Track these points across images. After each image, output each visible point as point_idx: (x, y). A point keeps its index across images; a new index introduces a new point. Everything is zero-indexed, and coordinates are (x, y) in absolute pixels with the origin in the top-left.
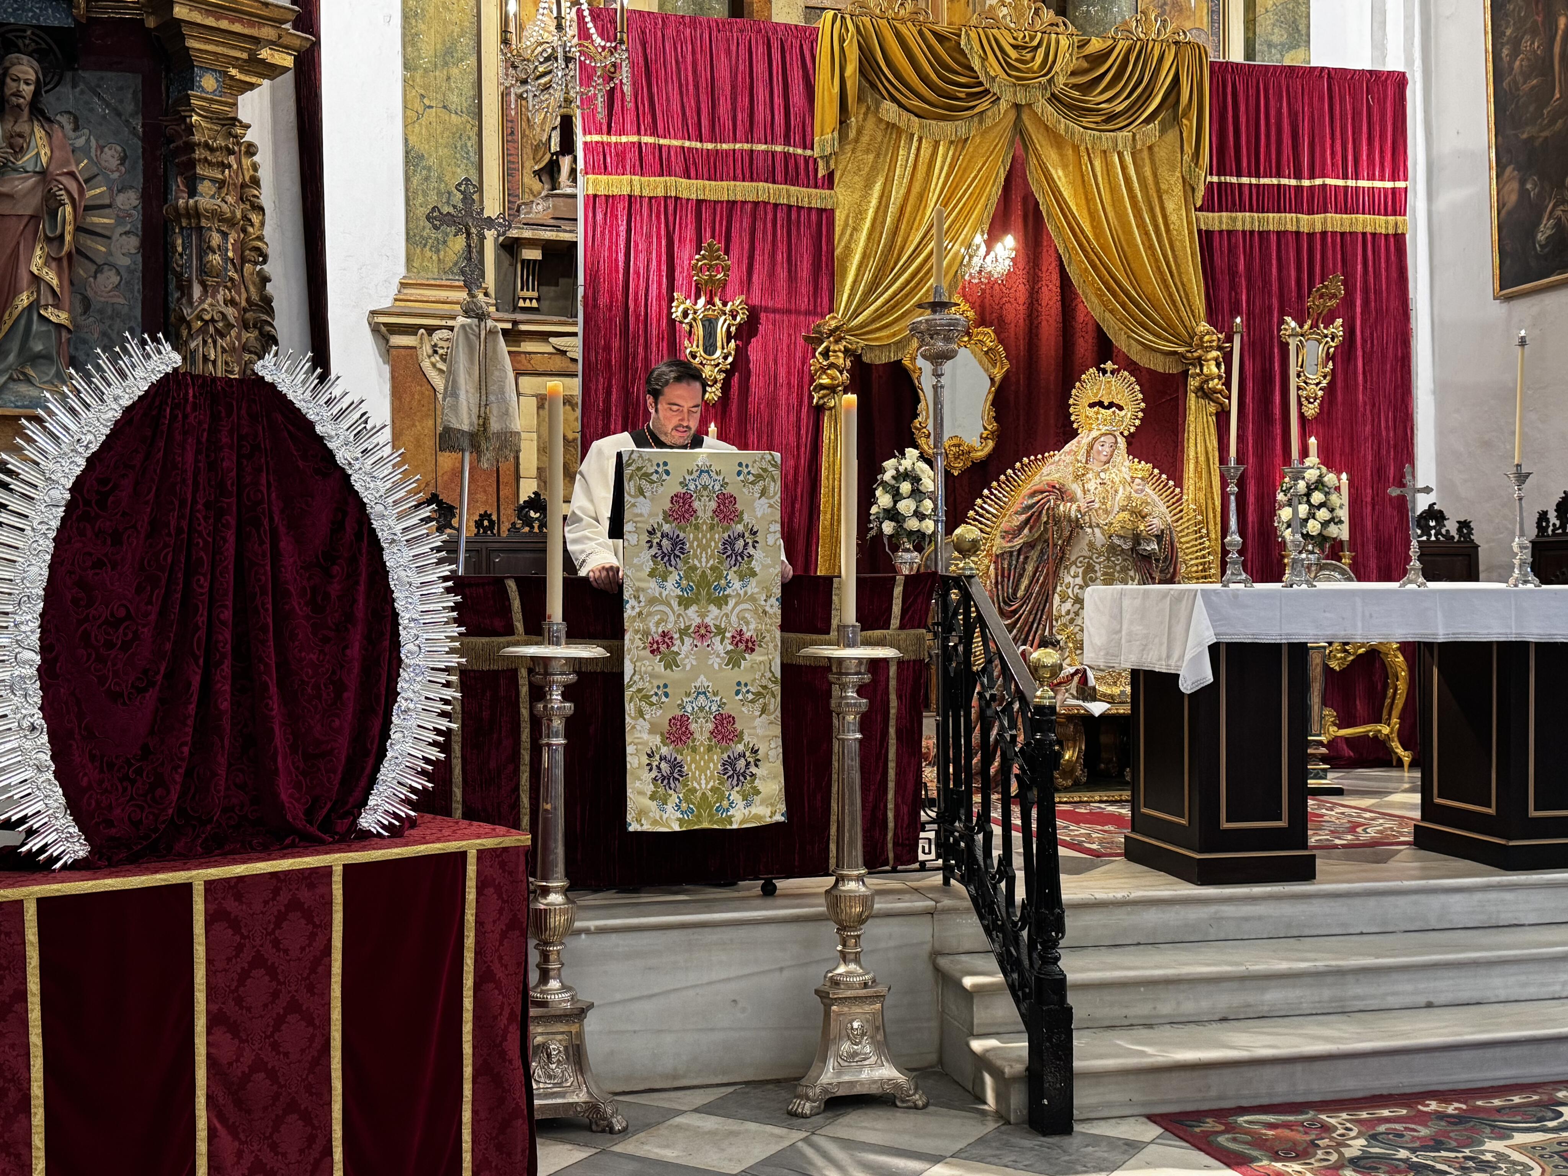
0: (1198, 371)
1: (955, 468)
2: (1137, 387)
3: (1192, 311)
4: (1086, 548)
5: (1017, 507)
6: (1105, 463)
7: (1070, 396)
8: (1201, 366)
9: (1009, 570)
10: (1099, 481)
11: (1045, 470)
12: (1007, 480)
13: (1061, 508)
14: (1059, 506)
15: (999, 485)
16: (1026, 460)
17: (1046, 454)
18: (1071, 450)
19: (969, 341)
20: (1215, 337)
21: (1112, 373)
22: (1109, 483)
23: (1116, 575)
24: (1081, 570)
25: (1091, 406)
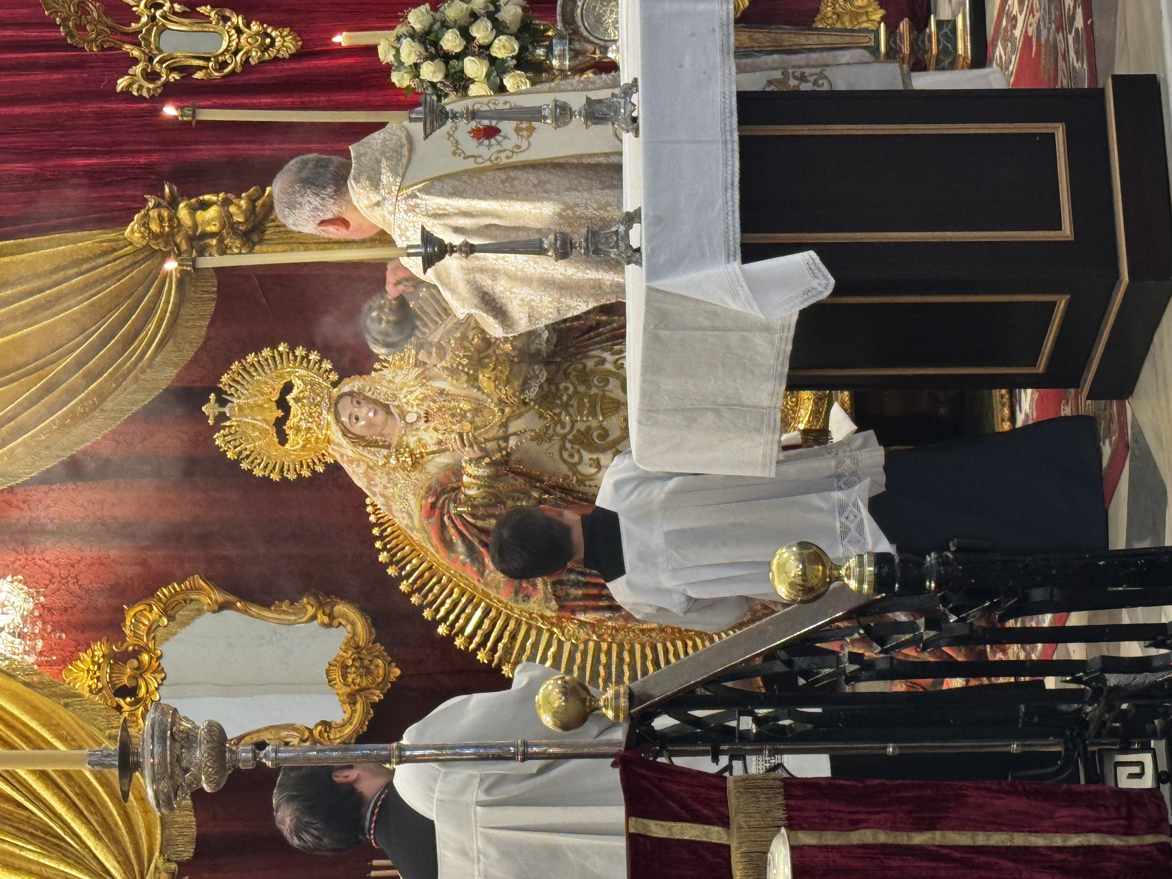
0: (214, 242)
1: (386, 675)
2: (251, 358)
3: (105, 253)
4: (546, 445)
5: (470, 573)
6: (389, 413)
7: (266, 479)
8: (206, 235)
9: (586, 585)
10: (422, 425)
11: (401, 521)
12: (419, 590)
13: (472, 492)
14: (469, 497)
15: (430, 604)
16: (383, 557)
17: (372, 519)
18: (366, 474)
19: (148, 651)
20: (154, 213)
21: (222, 402)
22: (425, 407)
23: (594, 391)
24: (587, 456)
25: (283, 439)
